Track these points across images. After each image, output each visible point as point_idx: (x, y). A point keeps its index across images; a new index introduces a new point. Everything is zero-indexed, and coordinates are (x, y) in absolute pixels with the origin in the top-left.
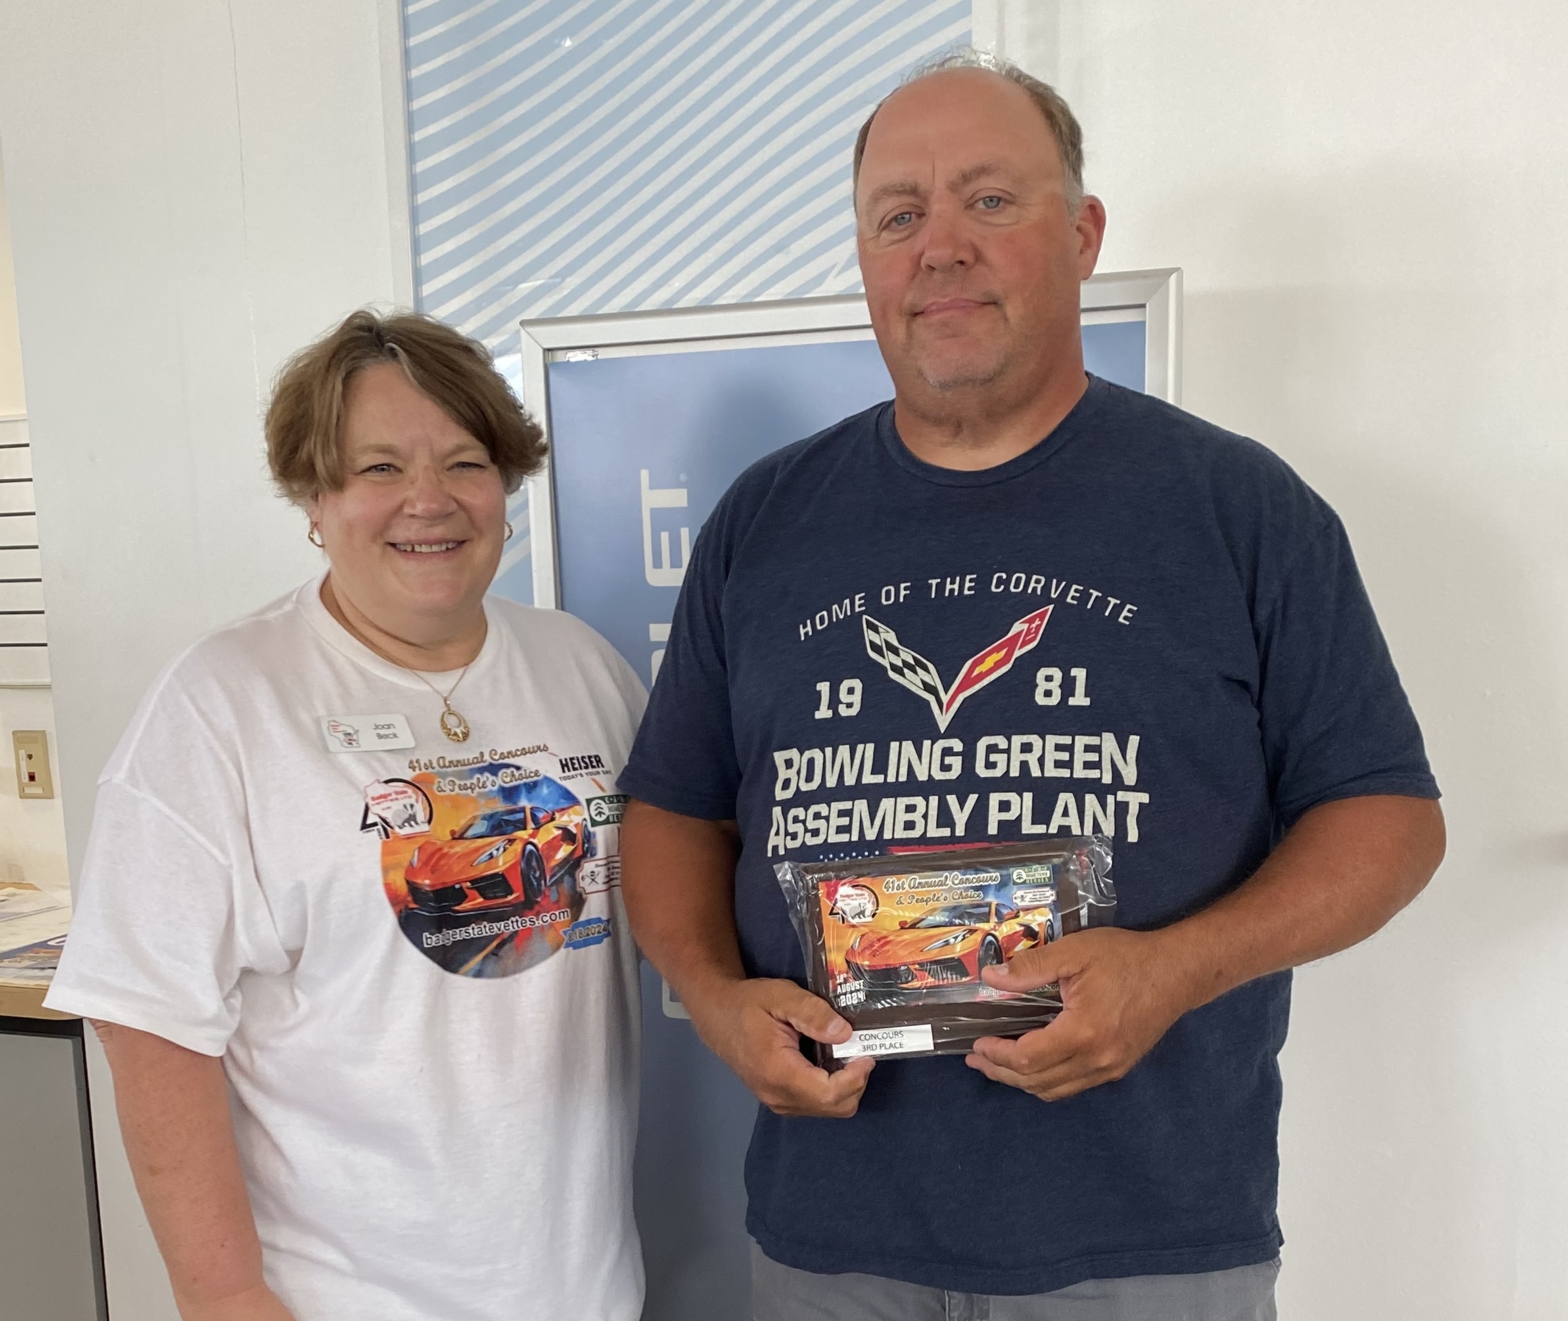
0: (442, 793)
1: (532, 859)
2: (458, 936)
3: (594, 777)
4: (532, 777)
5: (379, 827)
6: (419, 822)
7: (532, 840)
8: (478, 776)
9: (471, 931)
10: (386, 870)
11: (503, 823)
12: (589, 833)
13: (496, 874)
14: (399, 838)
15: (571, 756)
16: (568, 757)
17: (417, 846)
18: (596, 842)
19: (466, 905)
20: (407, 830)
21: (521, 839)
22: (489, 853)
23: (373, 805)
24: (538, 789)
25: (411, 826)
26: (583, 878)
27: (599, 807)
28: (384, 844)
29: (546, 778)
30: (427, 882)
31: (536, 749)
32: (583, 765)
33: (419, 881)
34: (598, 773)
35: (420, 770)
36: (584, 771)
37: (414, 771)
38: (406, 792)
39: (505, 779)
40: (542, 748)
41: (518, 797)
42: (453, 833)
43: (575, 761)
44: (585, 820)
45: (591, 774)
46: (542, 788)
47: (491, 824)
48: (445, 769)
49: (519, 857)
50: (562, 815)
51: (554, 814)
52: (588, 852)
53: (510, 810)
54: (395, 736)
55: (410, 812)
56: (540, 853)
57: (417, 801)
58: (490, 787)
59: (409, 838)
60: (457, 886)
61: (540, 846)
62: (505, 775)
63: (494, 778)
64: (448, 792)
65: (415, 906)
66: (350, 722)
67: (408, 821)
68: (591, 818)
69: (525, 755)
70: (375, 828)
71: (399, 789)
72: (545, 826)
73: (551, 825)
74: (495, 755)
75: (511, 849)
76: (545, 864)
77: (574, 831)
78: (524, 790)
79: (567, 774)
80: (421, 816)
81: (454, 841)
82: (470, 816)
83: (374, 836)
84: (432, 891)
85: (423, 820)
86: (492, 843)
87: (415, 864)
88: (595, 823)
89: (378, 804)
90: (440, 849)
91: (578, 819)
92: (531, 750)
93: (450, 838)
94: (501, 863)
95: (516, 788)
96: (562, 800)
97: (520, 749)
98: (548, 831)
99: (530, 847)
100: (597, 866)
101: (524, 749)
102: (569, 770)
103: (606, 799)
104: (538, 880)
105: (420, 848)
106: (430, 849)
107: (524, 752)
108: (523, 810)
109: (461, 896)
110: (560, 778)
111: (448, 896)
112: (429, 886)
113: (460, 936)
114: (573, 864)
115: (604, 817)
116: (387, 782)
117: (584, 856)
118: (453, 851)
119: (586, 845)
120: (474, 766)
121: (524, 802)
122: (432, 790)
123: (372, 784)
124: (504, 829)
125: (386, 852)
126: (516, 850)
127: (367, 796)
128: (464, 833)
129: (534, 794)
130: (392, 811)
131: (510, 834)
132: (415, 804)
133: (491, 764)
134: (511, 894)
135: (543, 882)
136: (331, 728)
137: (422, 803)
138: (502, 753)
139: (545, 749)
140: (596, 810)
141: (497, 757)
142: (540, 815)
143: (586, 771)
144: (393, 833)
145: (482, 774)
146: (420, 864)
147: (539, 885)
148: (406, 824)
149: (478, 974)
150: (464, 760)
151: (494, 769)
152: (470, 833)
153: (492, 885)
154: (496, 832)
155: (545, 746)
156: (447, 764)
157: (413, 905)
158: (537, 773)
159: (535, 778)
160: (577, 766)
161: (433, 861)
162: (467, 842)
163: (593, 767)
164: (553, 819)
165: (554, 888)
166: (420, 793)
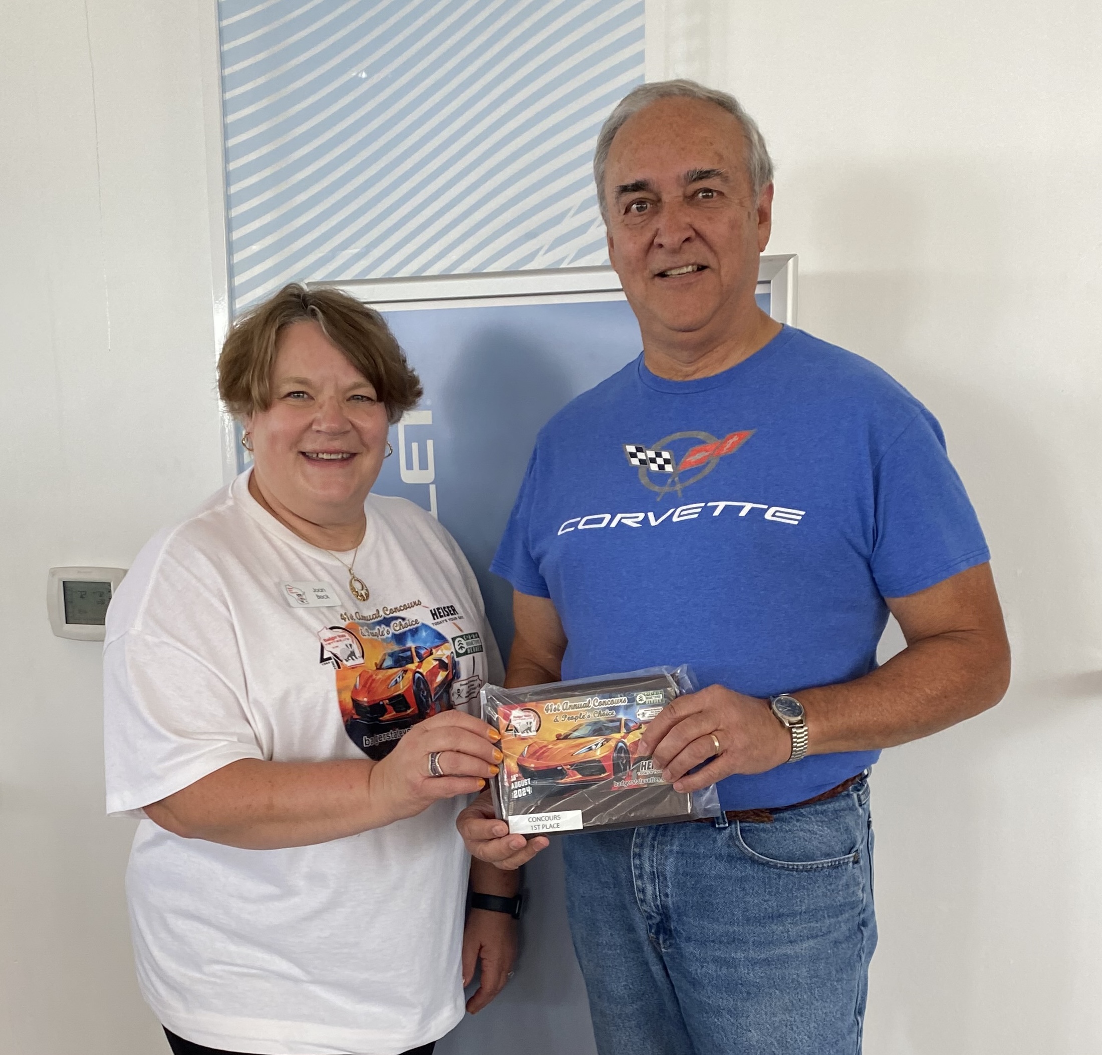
0: (364, 637)
1: (420, 683)
2: (383, 739)
3: (454, 621)
4: (412, 625)
5: (333, 660)
6: (357, 656)
7: (418, 670)
8: (378, 627)
9: (390, 735)
10: (340, 691)
11: (400, 659)
12: (455, 662)
13: (399, 695)
14: (347, 668)
15: (438, 607)
16: (435, 607)
17: (358, 674)
18: (460, 669)
19: (387, 717)
20: (350, 663)
21: (411, 670)
22: (395, 680)
23: (326, 645)
24: (419, 634)
25: (353, 659)
26: (453, 694)
27: (460, 643)
28: (337, 672)
29: (423, 625)
30: (365, 699)
31: (413, 605)
32: (446, 613)
33: (360, 699)
34: (456, 618)
35: (349, 620)
36: (447, 618)
37: (345, 621)
38: (344, 636)
39: (395, 628)
40: (417, 603)
41: (406, 640)
42: (376, 664)
43: (440, 610)
44: (452, 653)
45: (451, 619)
46: (422, 632)
47: (394, 659)
48: (361, 622)
49: (411, 683)
50: (437, 651)
51: (431, 650)
52: (456, 675)
53: (403, 650)
54: (327, 597)
55: (351, 650)
56: (425, 679)
57: (353, 643)
58: (386, 635)
59: (353, 668)
60: (381, 703)
61: (424, 674)
62: (395, 625)
63: (388, 628)
64: (367, 637)
65: (358, 717)
66: (300, 587)
67: (350, 655)
68: (456, 652)
69: (407, 609)
70: (330, 661)
71: (340, 634)
72: (425, 660)
73: (430, 658)
74: (387, 610)
75: (406, 676)
76: (430, 686)
77: (446, 661)
78: (409, 634)
79: (437, 620)
80: (358, 653)
81: (378, 671)
82: (382, 654)
83: (330, 667)
84: (370, 706)
85: (359, 656)
86: (396, 673)
87: (358, 687)
88: (459, 655)
89: (329, 644)
90: (371, 676)
91: (448, 653)
92: (410, 606)
93: (375, 668)
94: (401, 687)
95: (405, 633)
96: (436, 640)
97: (402, 605)
98: (429, 663)
99: (417, 675)
100: (461, 685)
101: (405, 605)
102: (438, 618)
103: (464, 637)
104: (426, 698)
105: (360, 675)
106: (366, 676)
107: (406, 607)
108: (410, 649)
109: (383, 710)
110: (433, 624)
111: (377, 709)
112: (368, 702)
114: (447, 684)
115: (464, 650)
116: (332, 628)
117: (453, 679)
118: (378, 677)
119: (454, 671)
120: (373, 621)
121: (410, 644)
122: (358, 633)
123: (322, 630)
124: (401, 663)
125: (340, 678)
126: (409, 677)
127: (320, 639)
128: (381, 665)
129: (416, 637)
130: (339, 648)
131: (405, 666)
132: (351, 643)
133: (385, 618)
134: (409, 708)
135: (430, 699)
137: (357, 644)
138: (391, 609)
139: (419, 603)
140: (458, 645)
141: (388, 613)
142: (422, 652)
143: (449, 618)
144: (342, 664)
145: (380, 625)
146: (361, 687)
147: (427, 701)
148: (350, 658)
150: (369, 616)
151: (387, 621)
152: (385, 665)
153: (399, 702)
154: (397, 665)
155: (419, 601)
156: (361, 618)
157: (356, 716)
158: (417, 622)
159: (416, 625)
160: (442, 614)
161: (367, 686)
162: (384, 671)
163: (452, 614)
164: (431, 654)
165: (437, 702)
166: (353, 637)
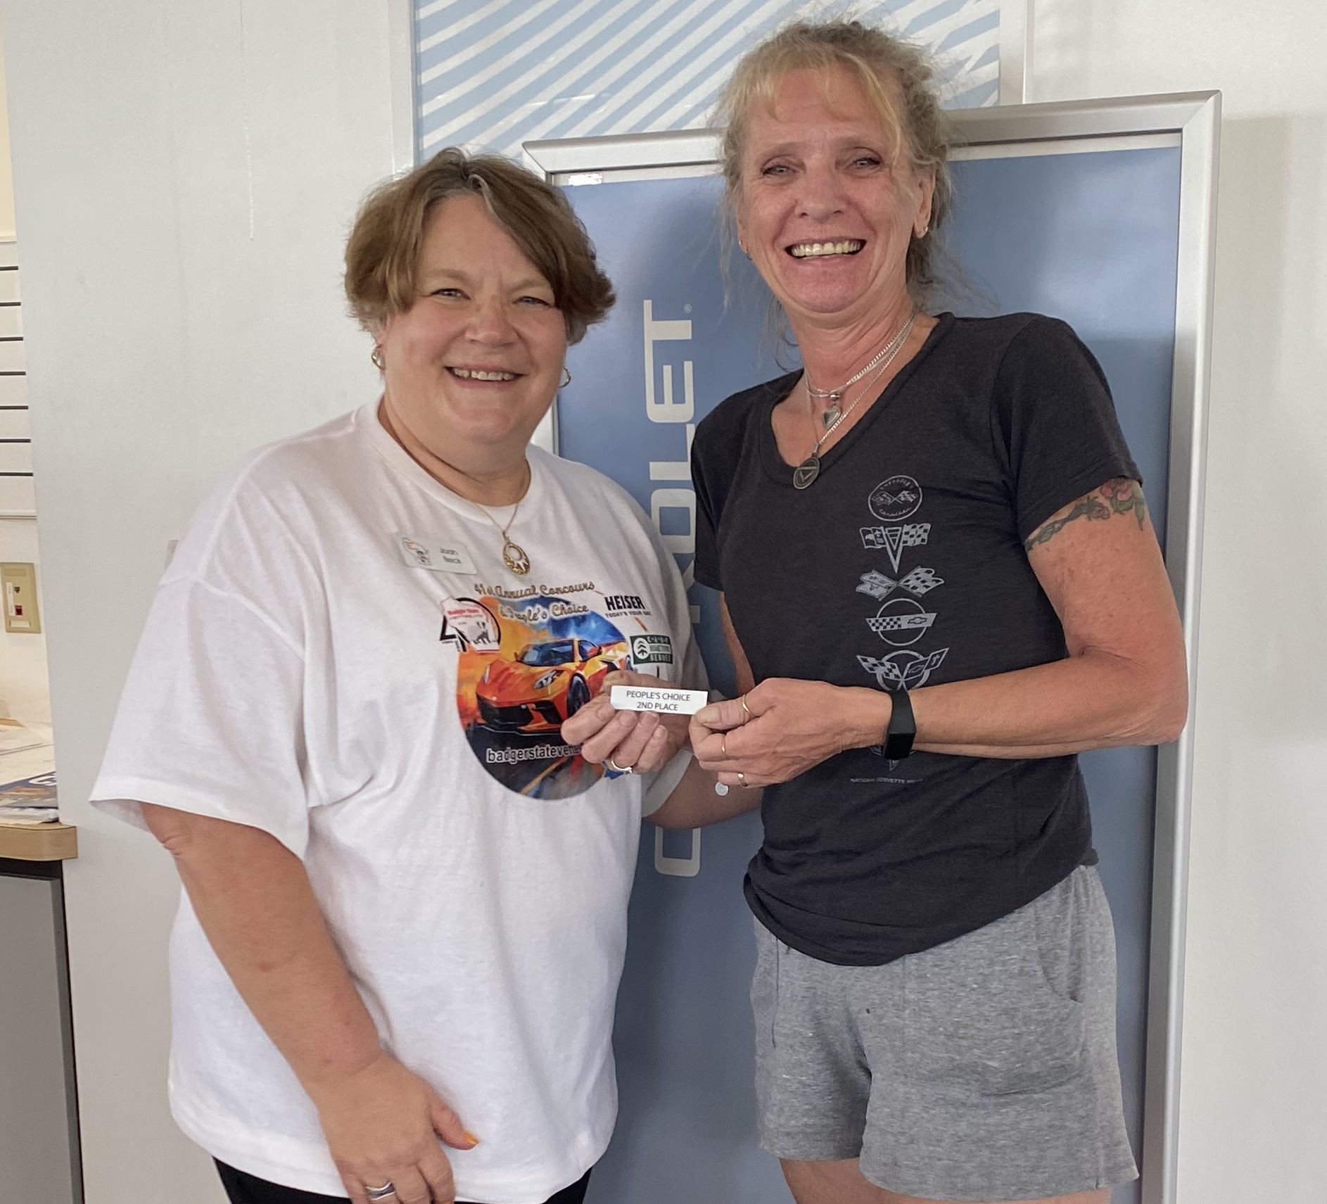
0: (504, 618)
1: (581, 690)
2: (523, 756)
3: (636, 616)
4: (579, 611)
5: (457, 639)
6: (491, 640)
7: (579, 672)
8: (530, 608)
9: (534, 752)
10: (461, 682)
11: (552, 654)
12: (632, 669)
13: (548, 702)
14: (473, 652)
15: (615, 595)
16: (613, 595)
17: (489, 663)
19: (532, 726)
20: (480, 647)
21: (569, 670)
22: (540, 681)
23: (451, 619)
24: (587, 623)
25: (484, 642)
27: (642, 646)
28: (461, 658)
29: (593, 613)
30: (494, 699)
31: (582, 587)
32: (626, 603)
33: (487, 697)
34: (640, 613)
35: (485, 593)
36: (627, 610)
37: (480, 593)
38: (476, 611)
39: (554, 612)
40: (588, 586)
41: (567, 630)
42: (516, 655)
43: (619, 600)
44: (628, 656)
45: (634, 613)
46: (590, 622)
47: (542, 653)
48: (502, 598)
49: (566, 687)
50: (608, 650)
51: (600, 648)
53: (558, 643)
54: (459, 561)
55: (483, 630)
56: (587, 684)
57: (487, 622)
58: (540, 619)
59: (482, 653)
60: (523, 706)
61: (587, 678)
62: (555, 608)
63: (545, 610)
64: (508, 618)
65: (483, 721)
66: (423, 545)
67: (481, 637)
68: (634, 655)
69: (572, 592)
70: (453, 640)
71: (471, 608)
72: (591, 659)
73: (597, 658)
74: (546, 589)
75: (559, 678)
76: (591, 695)
77: (619, 666)
78: (573, 623)
79: (613, 611)
80: (492, 635)
81: (518, 664)
82: (526, 644)
83: (452, 648)
84: (498, 708)
85: (494, 639)
86: (546, 671)
87: (486, 681)
88: (637, 661)
89: (455, 618)
90: (507, 669)
91: (622, 655)
92: (578, 588)
93: (515, 659)
94: (550, 691)
95: (566, 620)
96: (608, 636)
97: (568, 586)
98: (596, 665)
99: (577, 678)
101: (571, 587)
102: (614, 609)
103: (648, 638)
105: (491, 665)
106: (499, 668)
107: (572, 589)
108: (571, 642)
109: (526, 717)
110: (606, 614)
111: (514, 715)
112: (496, 703)
113: (526, 757)
115: (646, 656)
116: (460, 600)
118: (517, 672)
120: (526, 598)
121: (573, 635)
122: (497, 612)
123: (447, 599)
124: (553, 660)
125: (463, 664)
126: (564, 681)
127: (444, 610)
128: (523, 658)
129: (583, 627)
130: (468, 625)
131: (558, 665)
132: (486, 622)
133: (542, 597)
136: (405, 544)
137: (492, 623)
138: (551, 589)
139: (591, 587)
140: (639, 648)
141: (547, 592)
142: (588, 648)
143: (629, 610)
144: (469, 647)
145: (533, 606)
146: (490, 681)
148: (480, 640)
149: (537, 795)
150: (517, 592)
151: (545, 601)
152: (528, 659)
154: (546, 662)
155: (591, 584)
156: (503, 594)
158: (585, 608)
159: (584, 613)
160: (621, 604)
161: (500, 681)
162: (526, 667)
163: (635, 607)
164: (599, 653)
166: (489, 614)
